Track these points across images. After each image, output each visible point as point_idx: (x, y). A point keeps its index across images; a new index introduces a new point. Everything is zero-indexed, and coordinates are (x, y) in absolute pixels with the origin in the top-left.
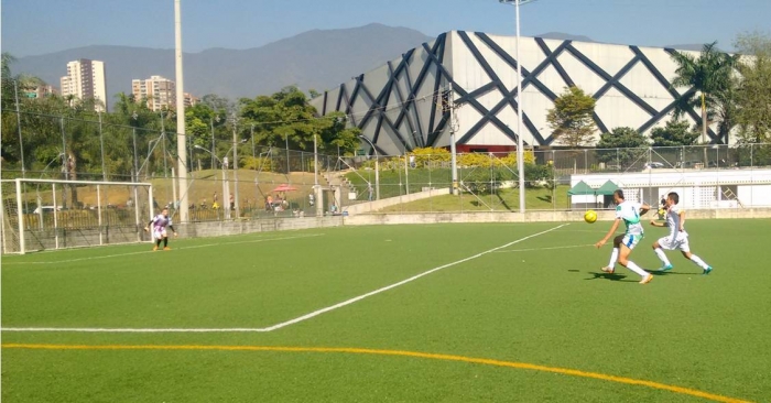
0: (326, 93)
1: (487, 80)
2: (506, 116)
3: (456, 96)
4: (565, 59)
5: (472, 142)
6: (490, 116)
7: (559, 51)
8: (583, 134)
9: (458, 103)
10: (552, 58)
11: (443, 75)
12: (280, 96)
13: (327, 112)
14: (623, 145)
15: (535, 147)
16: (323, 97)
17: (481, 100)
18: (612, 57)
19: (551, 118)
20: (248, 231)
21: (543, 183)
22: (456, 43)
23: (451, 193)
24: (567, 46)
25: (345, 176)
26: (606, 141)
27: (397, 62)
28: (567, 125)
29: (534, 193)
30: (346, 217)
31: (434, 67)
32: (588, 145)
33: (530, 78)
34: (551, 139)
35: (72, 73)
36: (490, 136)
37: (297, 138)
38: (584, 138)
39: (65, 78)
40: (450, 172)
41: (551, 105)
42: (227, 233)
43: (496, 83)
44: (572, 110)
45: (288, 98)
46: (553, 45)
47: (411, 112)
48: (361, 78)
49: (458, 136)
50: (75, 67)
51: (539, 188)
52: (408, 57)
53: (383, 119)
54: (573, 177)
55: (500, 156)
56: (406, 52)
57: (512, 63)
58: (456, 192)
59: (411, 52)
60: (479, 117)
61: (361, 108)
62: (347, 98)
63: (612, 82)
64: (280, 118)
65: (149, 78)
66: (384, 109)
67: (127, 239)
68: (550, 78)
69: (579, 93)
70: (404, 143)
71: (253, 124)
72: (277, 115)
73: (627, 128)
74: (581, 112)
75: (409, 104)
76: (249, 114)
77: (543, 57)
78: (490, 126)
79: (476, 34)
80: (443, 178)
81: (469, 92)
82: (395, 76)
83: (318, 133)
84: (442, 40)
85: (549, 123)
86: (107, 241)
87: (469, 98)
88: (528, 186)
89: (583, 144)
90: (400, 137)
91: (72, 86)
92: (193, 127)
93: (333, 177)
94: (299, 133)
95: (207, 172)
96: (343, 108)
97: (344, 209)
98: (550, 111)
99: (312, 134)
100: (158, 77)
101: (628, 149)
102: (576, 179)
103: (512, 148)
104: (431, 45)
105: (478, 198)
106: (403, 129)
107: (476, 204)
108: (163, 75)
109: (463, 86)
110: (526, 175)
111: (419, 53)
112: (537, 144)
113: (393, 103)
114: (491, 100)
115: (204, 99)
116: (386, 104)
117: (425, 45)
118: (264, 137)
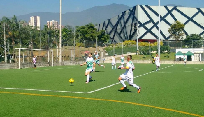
0: (99, 24)
1: (149, 20)
2: (154, 30)
3: (139, 25)
4: (174, 12)
5: (143, 39)
6: (149, 31)
7: (172, 10)
8: (180, 36)
9: (139, 27)
10: (170, 12)
11: (135, 18)
12: (87, 26)
13: (100, 30)
14: (194, 40)
15: (163, 40)
16: (98, 25)
17: (146, 26)
18: (190, 11)
19: (169, 31)
20: (77, 64)
21: (166, 51)
22: (139, 9)
23: (136, 54)
24: (175, 8)
25: (104, 48)
26: (188, 38)
27: (120, 15)
28: (174, 33)
29: (163, 55)
30: (105, 61)
31: (132, 16)
32: (182, 40)
33: (163, 19)
34: (169, 37)
35: (32, 20)
36: (149, 37)
37: (91, 38)
38: (180, 37)
39: (30, 21)
40: (136, 48)
41: (170, 27)
42: (72, 65)
43: (151, 20)
44: (176, 28)
45: (89, 26)
46: (170, 8)
47: (124, 30)
48: (110, 20)
49: (139, 37)
50: (32, 18)
51: (165, 53)
52: (124, 13)
53: (116, 32)
54: (176, 50)
55: (152, 43)
56: (123, 12)
57: (157, 14)
58: (138, 54)
59: (125, 12)
60: (145, 31)
61: (109, 29)
62: (105, 26)
63: (190, 19)
64: (87, 32)
65: (51, 21)
66: (116, 29)
67: (45, 65)
68: (169, 18)
69: (179, 23)
70: (122, 39)
71: (79, 33)
72: (86, 31)
73: (195, 34)
74: (179, 29)
75: (124, 27)
76: (78, 31)
77: (167, 12)
78: (149, 34)
79: (145, 5)
80: (134, 49)
81: (142, 23)
82: (120, 19)
83: (97, 36)
84: (135, 8)
85: (169, 33)
86: (41, 66)
87: (143, 25)
88: (161, 52)
89: (180, 39)
90: (121, 37)
91: (32, 23)
92: (63, 34)
93: (101, 49)
94: (92, 36)
95: (66, 47)
96: (104, 29)
97: (104, 58)
98: (169, 29)
99: (95, 36)
100: (54, 21)
101: (195, 41)
102: (177, 51)
103: (156, 41)
104: (131, 9)
105: (145, 56)
106: (122, 35)
107: (144, 58)
108: (55, 20)
109: (141, 21)
110: (160, 49)
111: (128, 12)
112: (164, 39)
113: (119, 27)
114: (149, 26)
115: (66, 27)
116: (117, 27)
117: (129, 10)
118: (82, 37)
